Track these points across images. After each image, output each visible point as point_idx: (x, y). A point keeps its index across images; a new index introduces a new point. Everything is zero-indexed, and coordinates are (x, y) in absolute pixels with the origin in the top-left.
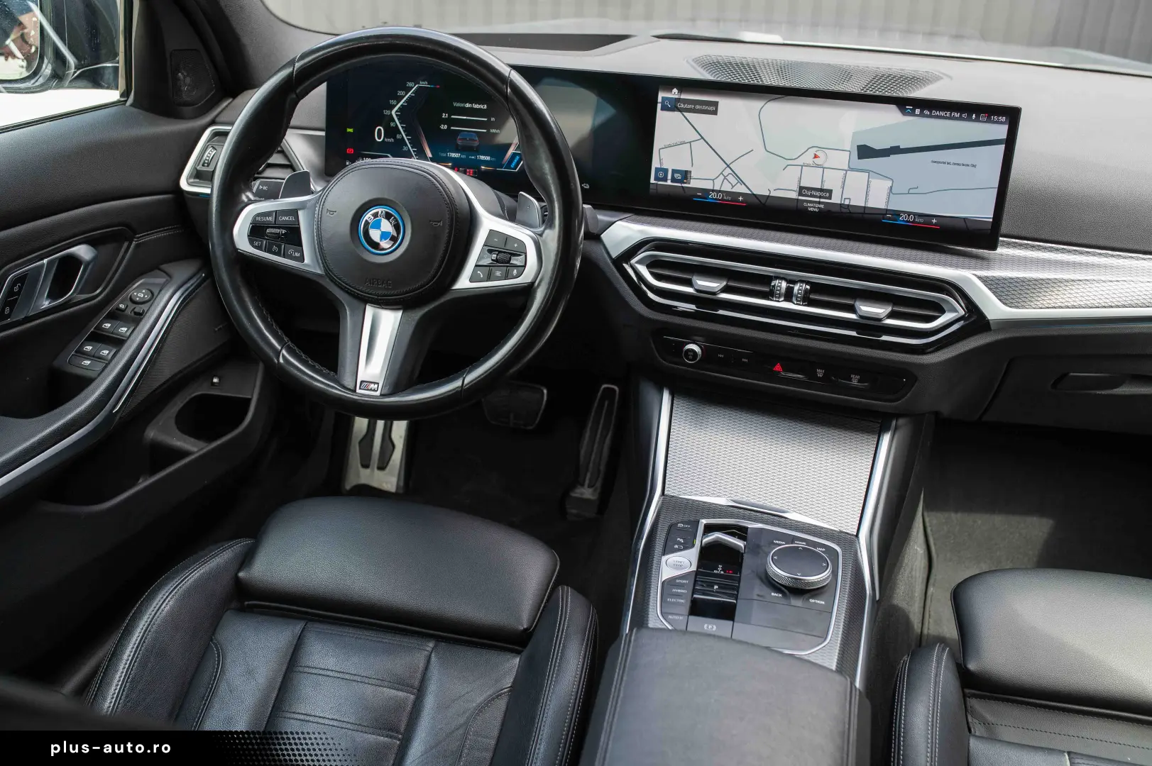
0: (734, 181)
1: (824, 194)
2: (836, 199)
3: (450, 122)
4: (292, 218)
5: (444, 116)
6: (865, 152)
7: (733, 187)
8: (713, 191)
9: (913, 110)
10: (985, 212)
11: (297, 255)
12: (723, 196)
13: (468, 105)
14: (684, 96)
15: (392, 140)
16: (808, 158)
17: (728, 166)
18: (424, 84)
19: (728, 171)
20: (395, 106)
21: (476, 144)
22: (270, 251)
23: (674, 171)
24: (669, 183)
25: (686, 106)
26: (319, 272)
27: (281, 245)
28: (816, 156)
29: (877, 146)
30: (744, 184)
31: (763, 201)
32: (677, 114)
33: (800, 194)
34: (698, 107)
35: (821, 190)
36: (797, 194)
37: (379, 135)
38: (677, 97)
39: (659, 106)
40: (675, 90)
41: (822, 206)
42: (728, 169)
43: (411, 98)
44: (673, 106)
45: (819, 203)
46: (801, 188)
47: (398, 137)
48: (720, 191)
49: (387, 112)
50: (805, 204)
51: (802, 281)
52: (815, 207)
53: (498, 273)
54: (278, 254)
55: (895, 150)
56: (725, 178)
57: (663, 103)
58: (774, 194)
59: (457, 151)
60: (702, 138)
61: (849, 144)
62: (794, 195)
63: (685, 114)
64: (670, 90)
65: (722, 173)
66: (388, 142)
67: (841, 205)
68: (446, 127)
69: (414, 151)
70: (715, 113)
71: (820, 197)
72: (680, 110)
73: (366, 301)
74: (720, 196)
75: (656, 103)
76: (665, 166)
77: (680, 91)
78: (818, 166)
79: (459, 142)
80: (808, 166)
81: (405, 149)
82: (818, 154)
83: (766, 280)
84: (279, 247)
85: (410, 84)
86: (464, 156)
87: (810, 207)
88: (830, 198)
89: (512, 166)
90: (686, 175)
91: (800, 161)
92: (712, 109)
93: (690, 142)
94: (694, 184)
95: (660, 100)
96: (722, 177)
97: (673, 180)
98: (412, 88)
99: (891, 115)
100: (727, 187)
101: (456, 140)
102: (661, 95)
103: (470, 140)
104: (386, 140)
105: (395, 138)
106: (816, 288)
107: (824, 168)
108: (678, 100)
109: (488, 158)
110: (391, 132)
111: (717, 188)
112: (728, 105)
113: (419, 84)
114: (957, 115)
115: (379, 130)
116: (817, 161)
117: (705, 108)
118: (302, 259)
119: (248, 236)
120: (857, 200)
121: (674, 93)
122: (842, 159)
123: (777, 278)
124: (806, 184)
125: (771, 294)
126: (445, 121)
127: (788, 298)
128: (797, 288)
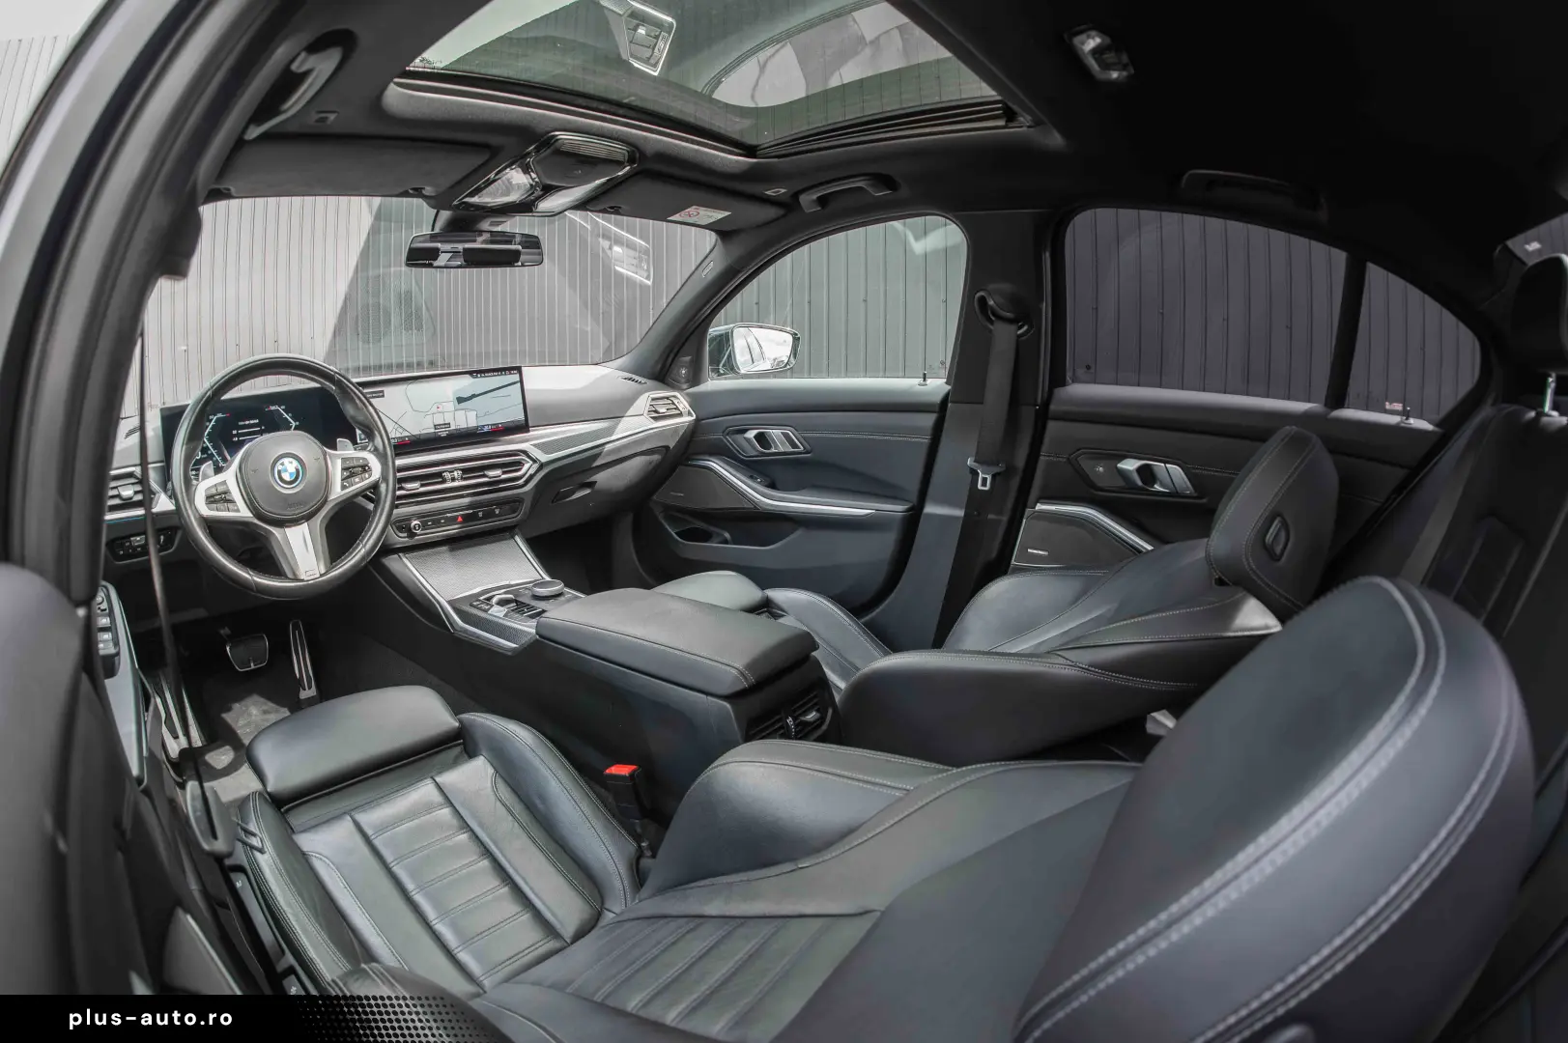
0: (401, 430)
1: (446, 426)
2: (453, 427)
3: (238, 435)
4: (224, 487)
5: (235, 432)
6: (460, 400)
7: (401, 433)
9: (477, 375)
10: (521, 417)
11: (234, 508)
12: (398, 439)
13: (247, 422)
14: (366, 390)
15: (205, 456)
16: (434, 409)
17: (396, 423)
18: (220, 415)
19: (397, 426)
22: (220, 511)
26: (250, 515)
28: (438, 408)
29: (465, 396)
30: (407, 430)
31: (418, 437)
34: (374, 395)
35: (445, 424)
36: (434, 429)
43: (213, 426)
45: (446, 431)
46: (435, 426)
47: (210, 452)
50: (439, 434)
51: (457, 470)
52: (444, 434)
53: (357, 480)
54: (225, 511)
55: (474, 396)
56: (396, 430)
58: (423, 432)
61: (452, 397)
62: (432, 430)
67: (456, 430)
69: (220, 459)
70: (383, 396)
71: (445, 428)
73: (283, 525)
74: (396, 441)
78: (440, 413)
80: (436, 413)
82: (439, 406)
83: (439, 475)
84: (224, 506)
85: (211, 417)
87: (442, 434)
88: (450, 427)
91: (431, 412)
92: (381, 395)
96: (394, 430)
98: (213, 420)
99: (467, 380)
100: (398, 435)
106: (465, 471)
107: (443, 413)
110: (205, 450)
112: (388, 390)
113: (217, 416)
114: (496, 374)
116: (439, 410)
117: (377, 395)
118: (238, 511)
119: (205, 504)
120: (463, 425)
122: (451, 406)
124: (437, 423)
125: (444, 481)
126: (235, 436)
127: (453, 479)
128: (455, 473)
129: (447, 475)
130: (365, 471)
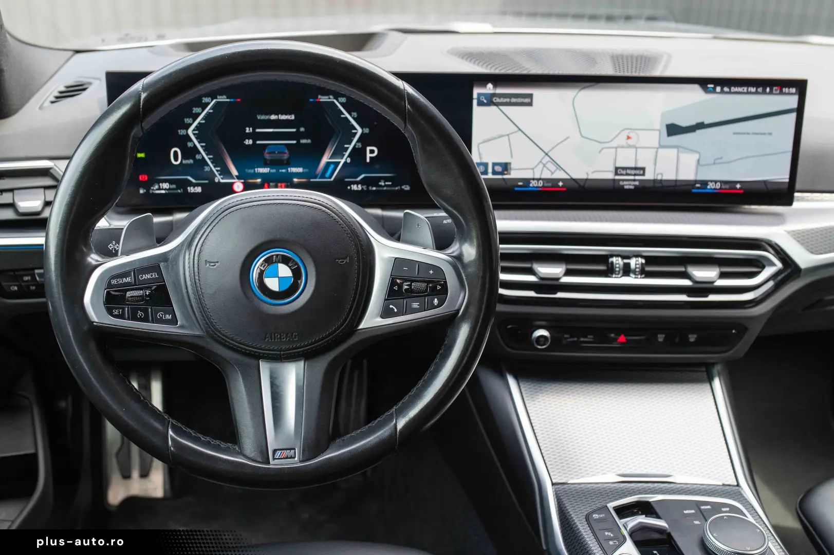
0: (553, 168)
1: (637, 172)
2: (649, 176)
3: (255, 136)
4: (155, 275)
5: (248, 130)
6: (673, 130)
7: (552, 173)
8: (534, 179)
9: (714, 88)
10: (783, 176)
11: (169, 317)
12: (543, 183)
13: (273, 117)
14: (500, 91)
16: (622, 140)
17: (547, 154)
18: (223, 99)
19: (547, 159)
20: (190, 125)
21: (286, 156)
22: (134, 318)
23: (494, 164)
24: (490, 176)
25: (502, 100)
26: (197, 333)
27: (147, 309)
28: (629, 138)
29: (684, 123)
30: (564, 170)
31: (582, 184)
32: (494, 108)
33: (616, 174)
34: (513, 100)
35: (636, 169)
36: (614, 173)
37: (176, 156)
38: (492, 92)
39: (475, 102)
40: (490, 86)
41: (637, 183)
42: (547, 157)
43: (208, 114)
44: (489, 101)
45: (634, 180)
46: (617, 169)
47: (198, 157)
48: (540, 179)
49: (182, 132)
50: (621, 183)
51: (637, 256)
52: (630, 185)
53: (415, 305)
54: (146, 320)
55: (701, 126)
56: (544, 166)
57: (478, 99)
58: (592, 176)
59: (265, 164)
60: (520, 129)
61: (659, 125)
62: (610, 176)
63: (502, 108)
64: (485, 85)
65: (541, 162)
66: (187, 165)
67: (655, 181)
68: (251, 142)
69: (217, 171)
70: (530, 104)
71: (635, 175)
72: (497, 104)
73: (258, 357)
74: (541, 184)
75: (471, 99)
76: (484, 161)
77: (495, 86)
78: (630, 146)
79: (267, 156)
80: (623, 147)
81: (207, 169)
82: (631, 135)
83: (603, 259)
84: (145, 311)
85: (206, 100)
86: (274, 171)
87: (626, 185)
88: (643, 174)
89: (328, 174)
90: (506, 167)
91: (614, 144)
92: (528, 101)
93: (508, 135)
94: (514, 175)
95: (475, 96)
96: (541, 166)
97: (494, 173)
98: (208, 104)
99: (695, 93)
100: (547, 175)
101: (263, 154)
102: (476, 91)
103: (279, 153)
104: (184, 162)
105: (194, 158)
106: (650, 260)
107: (636, 148)
108: (494, 95)
109: (300, 170)
110: (190, 152)
111: (537, 176)
112: (541, 95)
113: (217, 98)
114: (753, 90)
115: (176, 153)
116: (630, 142)
117: (520, 100)
118: (174, 321)
119: (105, 305)
120: (668, 174)
121: (490, 88)
122: (654, 136)
123: (612, 256)
124: (618, 165)
125: (609, 271)
126: (249, 136)
127: (627, 271)
128: (633, 262)
129: (618, 262)
130: (434, 292)
